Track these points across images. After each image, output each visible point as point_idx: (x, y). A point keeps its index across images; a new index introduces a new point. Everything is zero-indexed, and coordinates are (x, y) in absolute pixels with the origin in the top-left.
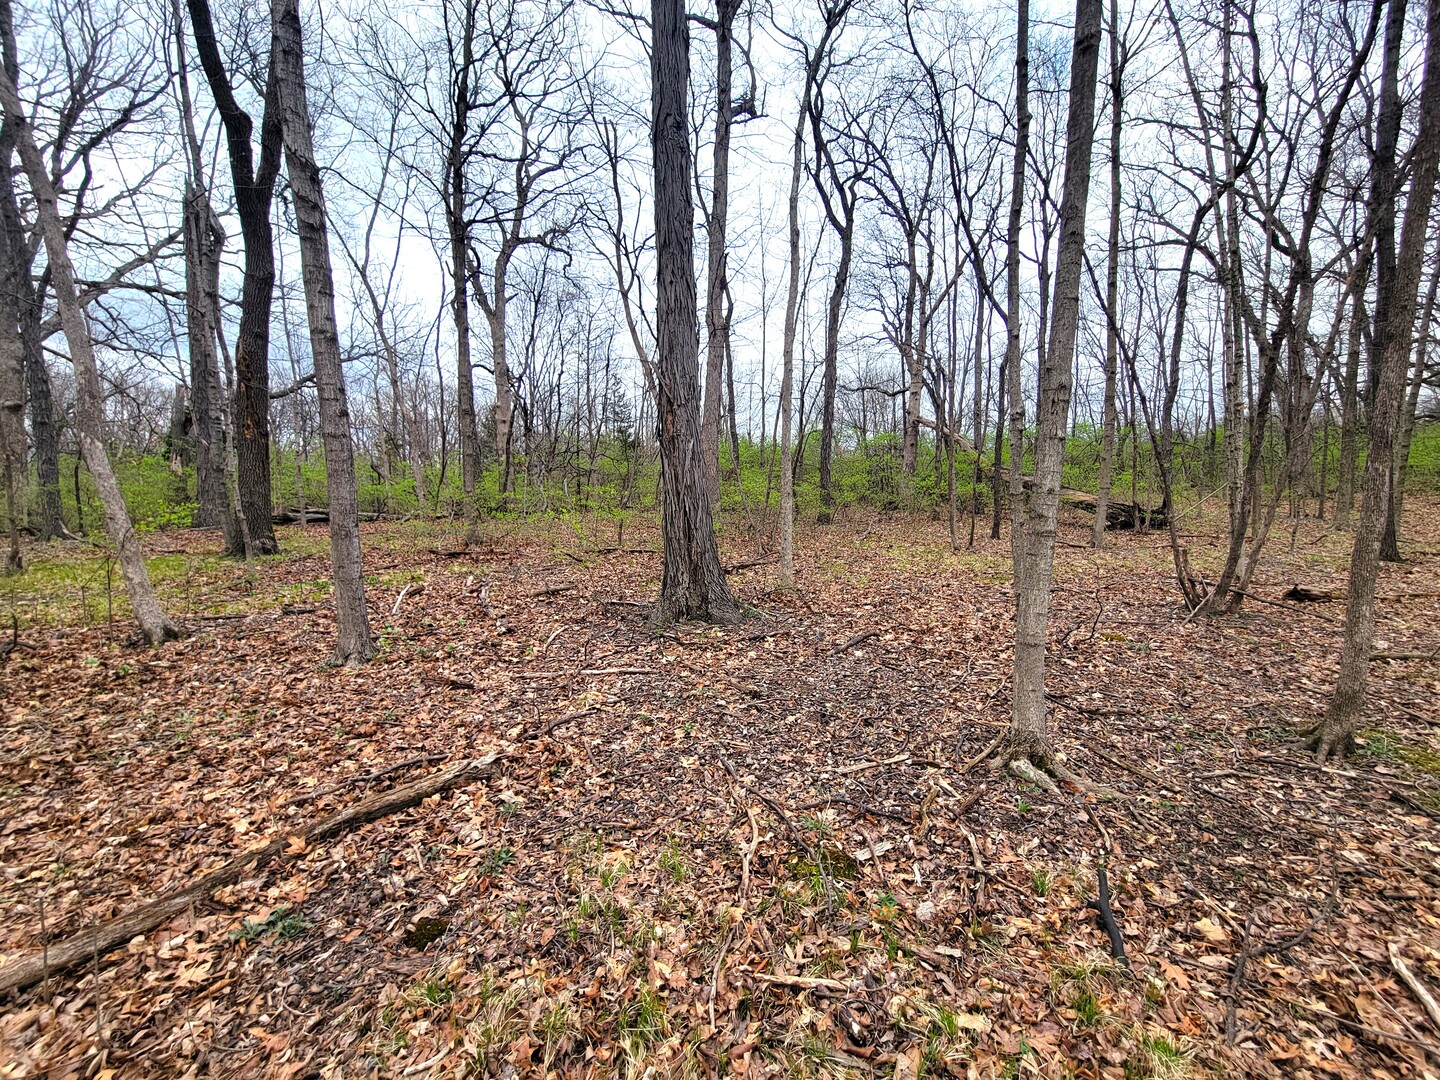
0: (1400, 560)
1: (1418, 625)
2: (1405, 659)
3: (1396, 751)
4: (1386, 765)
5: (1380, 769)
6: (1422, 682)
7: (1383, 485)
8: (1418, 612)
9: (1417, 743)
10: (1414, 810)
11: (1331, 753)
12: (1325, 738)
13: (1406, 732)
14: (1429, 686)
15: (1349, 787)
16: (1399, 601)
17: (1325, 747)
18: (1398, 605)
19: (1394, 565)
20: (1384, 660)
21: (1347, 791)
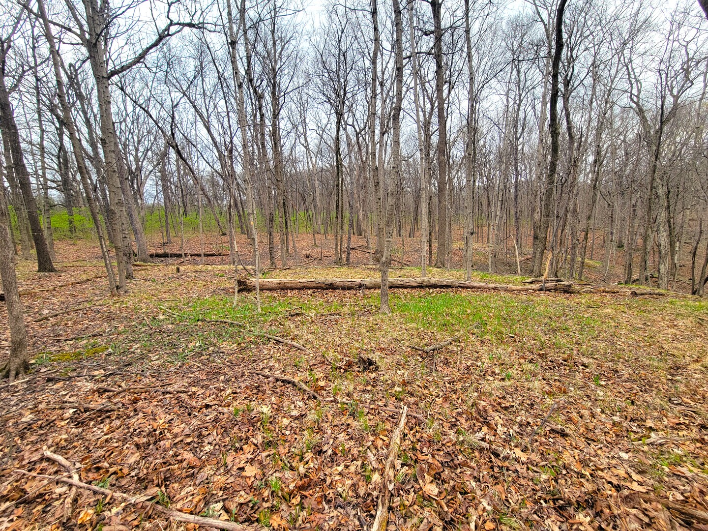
0: (56, 271)
1: (62, 299)
2: (56, 315)
3: (50, 358)
4: (46, 367)
5: (43, 370)
6: (63, 323)
7: (7, 234)
8: (63, 293)
9: (59, 351)
10: (57, 381)
11: (17, 374)
12: (12, 368)
13: (55, 348)
14: (66, 324)
15: (26, 386)
16: (54, 290)
17: (13, 373)
18: (54, 292)
19: (54, 274)
20: (47, 319)
21: (25, 389)
